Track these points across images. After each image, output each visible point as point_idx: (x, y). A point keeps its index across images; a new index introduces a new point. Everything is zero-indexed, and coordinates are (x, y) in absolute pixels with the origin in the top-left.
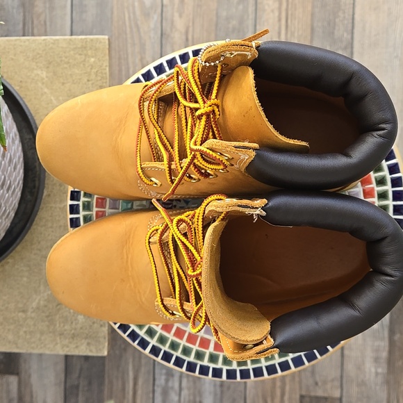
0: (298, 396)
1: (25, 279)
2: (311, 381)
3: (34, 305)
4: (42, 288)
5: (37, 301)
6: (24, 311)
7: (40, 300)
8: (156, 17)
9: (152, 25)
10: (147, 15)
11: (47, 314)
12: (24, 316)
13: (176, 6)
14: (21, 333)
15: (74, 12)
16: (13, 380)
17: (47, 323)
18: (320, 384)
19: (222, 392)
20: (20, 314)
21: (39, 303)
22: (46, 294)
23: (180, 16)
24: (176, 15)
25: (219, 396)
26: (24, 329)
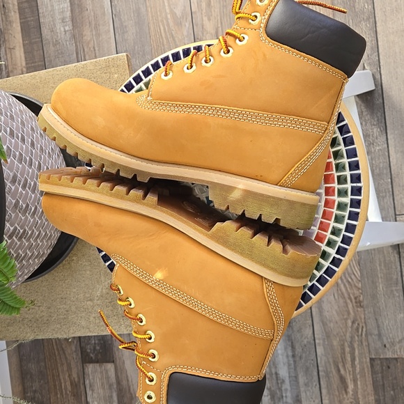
0: (368, 360)
1: (88, 272)
2: (379, 344)
3: (98, 293)
4: (103, 278)
5: (100, 290)
6: (91, 300)
7: (102, 289)
8: (188, 24)
9: (185, 33)
10: (179, 24)
11: (110, 300)
12: (92, 304)
13: (204, 11)
14: (92, 319)
15: (117, 34)
16: (110, 367)
17: (110, 308)
18: (387, 346)
19: (295, 362)
20: (89, 302)
21: (102, 292)
22: (106, 283)
23: (209, 20)
24: (205, 19)
25: (293, 366)
26: (94, 315)
